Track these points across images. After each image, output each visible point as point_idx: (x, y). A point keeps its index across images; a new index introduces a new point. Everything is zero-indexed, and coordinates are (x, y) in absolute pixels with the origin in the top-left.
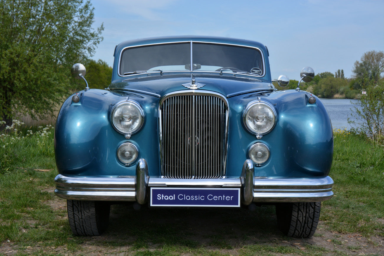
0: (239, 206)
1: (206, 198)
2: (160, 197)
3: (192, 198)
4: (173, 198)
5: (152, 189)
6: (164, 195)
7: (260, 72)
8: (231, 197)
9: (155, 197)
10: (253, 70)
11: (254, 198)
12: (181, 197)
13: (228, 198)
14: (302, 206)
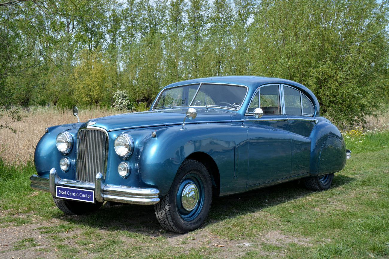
0: (94, 202)
1: (79, 195)
2: (60, 192)
3: (73, 194)
4: (64, 193)
5: (57, 186)
6: (62, 191)
7: (239, 106)
8: (90, 196)
9: (58, 192)
10: (234, 105)
11: (103, 198)
12: (69, 193)
13: (89, 196)
14: (158, 209)
